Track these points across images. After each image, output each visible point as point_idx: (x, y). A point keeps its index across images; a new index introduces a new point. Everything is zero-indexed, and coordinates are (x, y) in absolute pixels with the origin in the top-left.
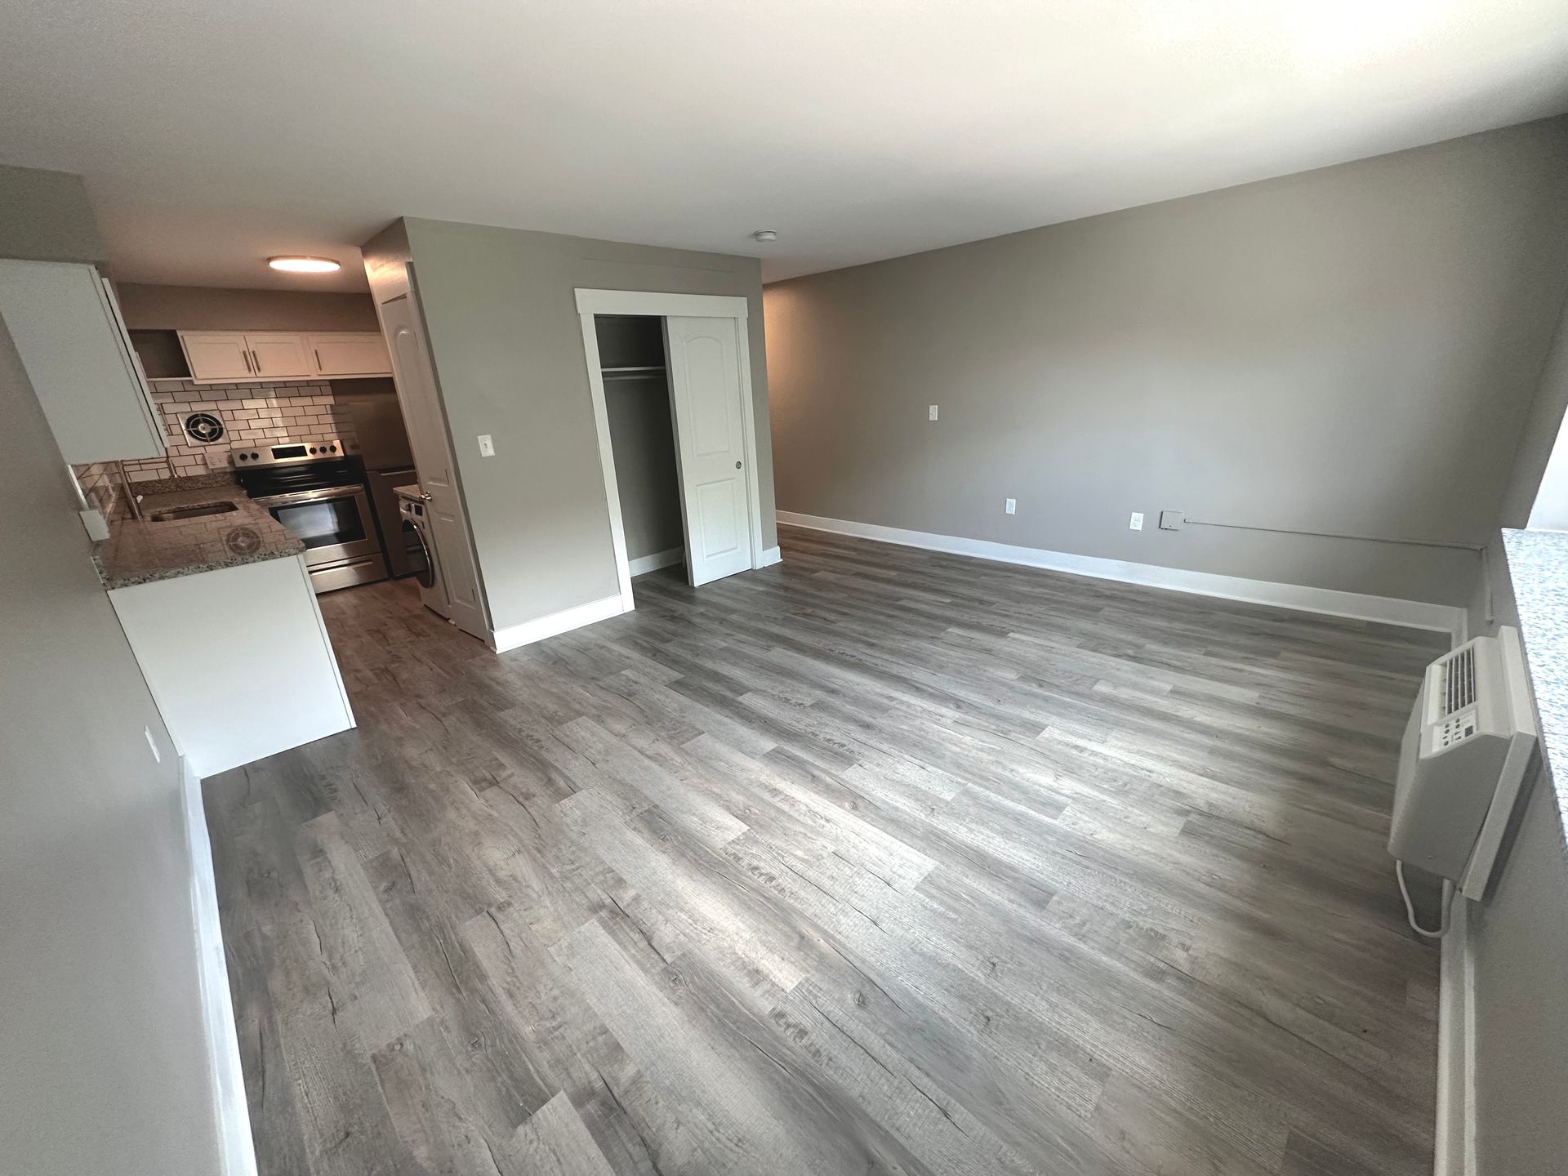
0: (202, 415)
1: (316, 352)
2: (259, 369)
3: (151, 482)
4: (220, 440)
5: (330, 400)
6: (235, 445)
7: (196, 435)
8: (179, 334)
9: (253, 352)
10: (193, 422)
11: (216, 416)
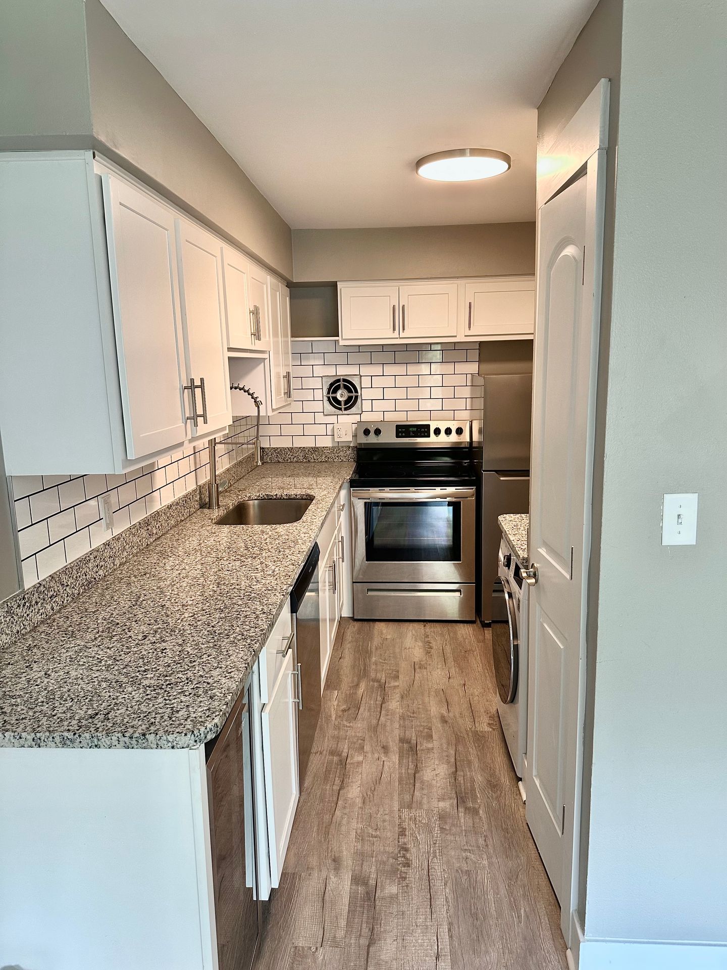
0: (345, 380)
1: (470, 304)
2: (404, 329)
3: (284, 449)
4: (353, 410)
5: (473, 368)
6: (366, 417)
7: (335, 402)
8: (339, 285)
9: (403, 306)
10: (334, 387)
11: (356, 381)
